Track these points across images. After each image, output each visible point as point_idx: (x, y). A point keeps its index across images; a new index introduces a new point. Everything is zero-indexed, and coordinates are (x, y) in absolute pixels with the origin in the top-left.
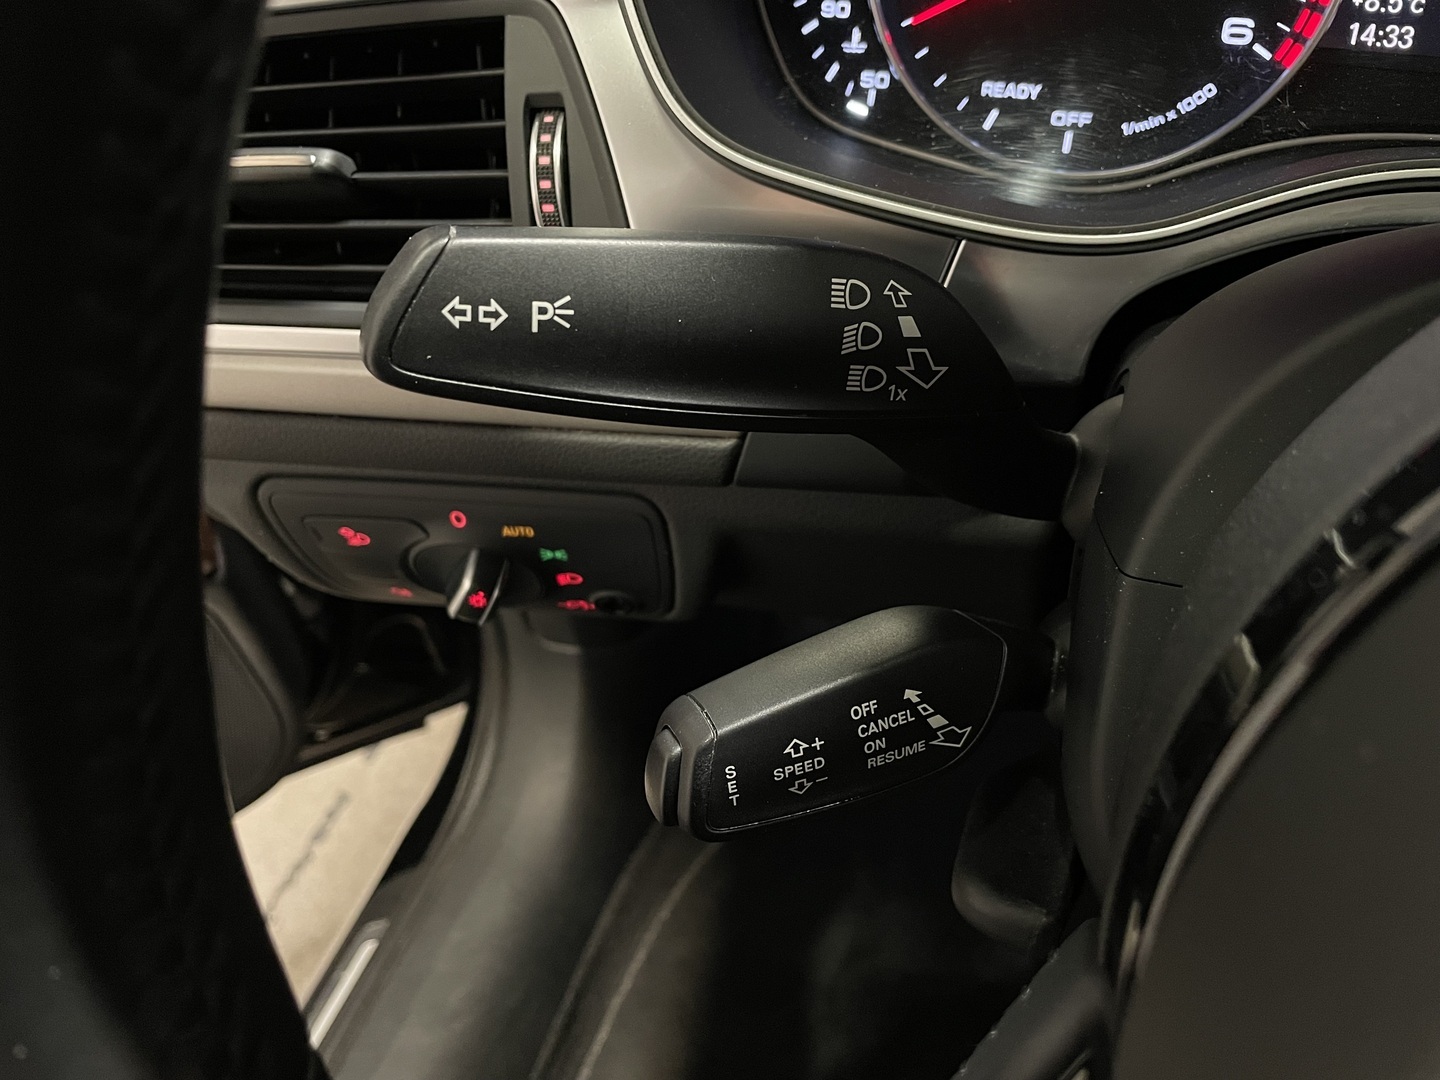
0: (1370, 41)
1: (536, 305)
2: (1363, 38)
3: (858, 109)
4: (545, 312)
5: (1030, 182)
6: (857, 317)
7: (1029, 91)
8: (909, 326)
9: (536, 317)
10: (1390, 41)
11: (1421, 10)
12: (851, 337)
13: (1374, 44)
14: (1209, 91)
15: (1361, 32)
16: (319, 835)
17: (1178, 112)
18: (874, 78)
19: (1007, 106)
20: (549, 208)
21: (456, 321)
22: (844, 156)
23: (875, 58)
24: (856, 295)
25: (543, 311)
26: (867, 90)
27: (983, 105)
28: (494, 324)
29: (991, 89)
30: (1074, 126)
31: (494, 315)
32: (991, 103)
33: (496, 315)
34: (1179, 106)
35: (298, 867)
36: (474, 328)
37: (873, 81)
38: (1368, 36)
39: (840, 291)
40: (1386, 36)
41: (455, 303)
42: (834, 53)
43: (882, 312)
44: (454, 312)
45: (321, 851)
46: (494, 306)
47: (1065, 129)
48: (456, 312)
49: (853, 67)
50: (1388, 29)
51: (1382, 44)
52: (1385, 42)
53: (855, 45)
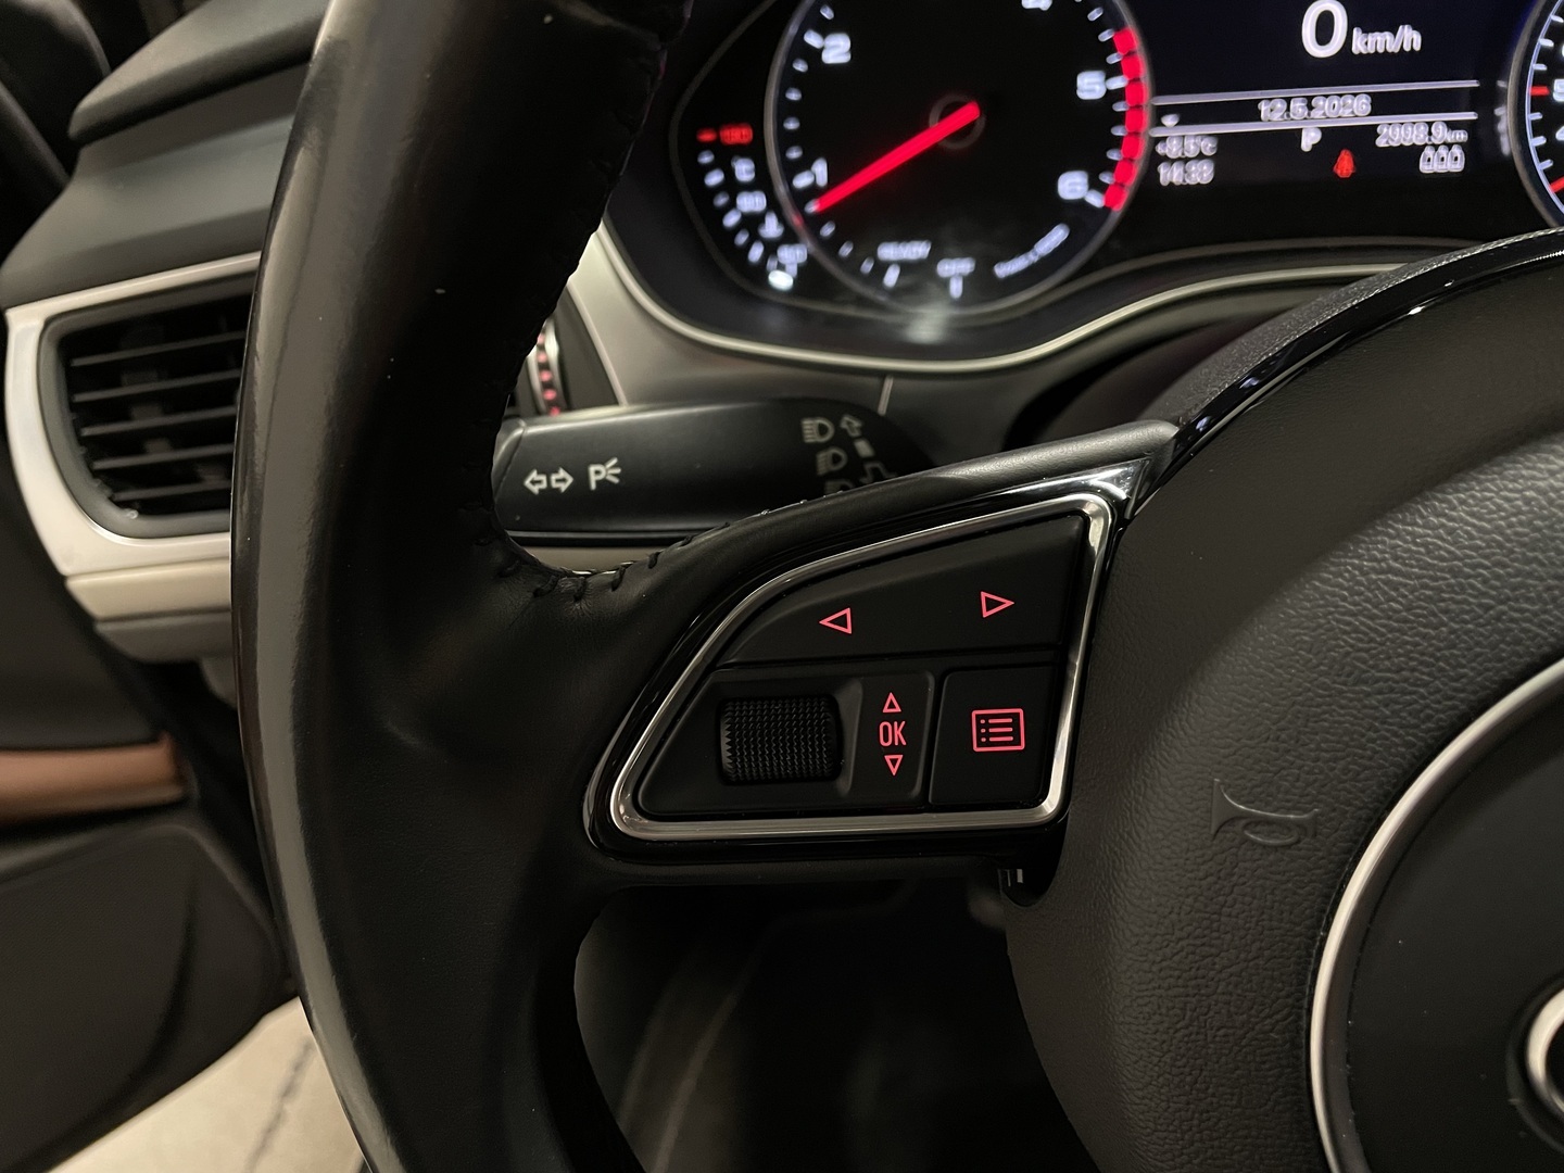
1: (593, 469)
3: (781, 280)
4: (602, 472)
5: (927, 325)
6: (825, 446)
7: (918, 250)
8: (863, 448)
9: (593, 479)
12: (823, 462)
16: (288, 1091)
19: (906, 267)
20: (550, 395)
21: (535, 489)
22: (775, 320)
23: (790, 237)
24: (822, 430)
25: (597, 472)
26: (787, 263)
27: (881, 268)
28: (563, 487)
29: (888, 252)
31: (562, 480)
32: (890, 263)
33: (564, 480)
35: (270, 1131)
36: (550, 492)
37: (793, 256)
39: (810, 428)
41: (534, 475)
42: (755, 237)
43: (843, 440)
44: (534, 482)
45: (292, 1108)
46: (562, 474)
47: (952, 277)
48: (535, 482)
49: (771, 248)
53: (772, 229)
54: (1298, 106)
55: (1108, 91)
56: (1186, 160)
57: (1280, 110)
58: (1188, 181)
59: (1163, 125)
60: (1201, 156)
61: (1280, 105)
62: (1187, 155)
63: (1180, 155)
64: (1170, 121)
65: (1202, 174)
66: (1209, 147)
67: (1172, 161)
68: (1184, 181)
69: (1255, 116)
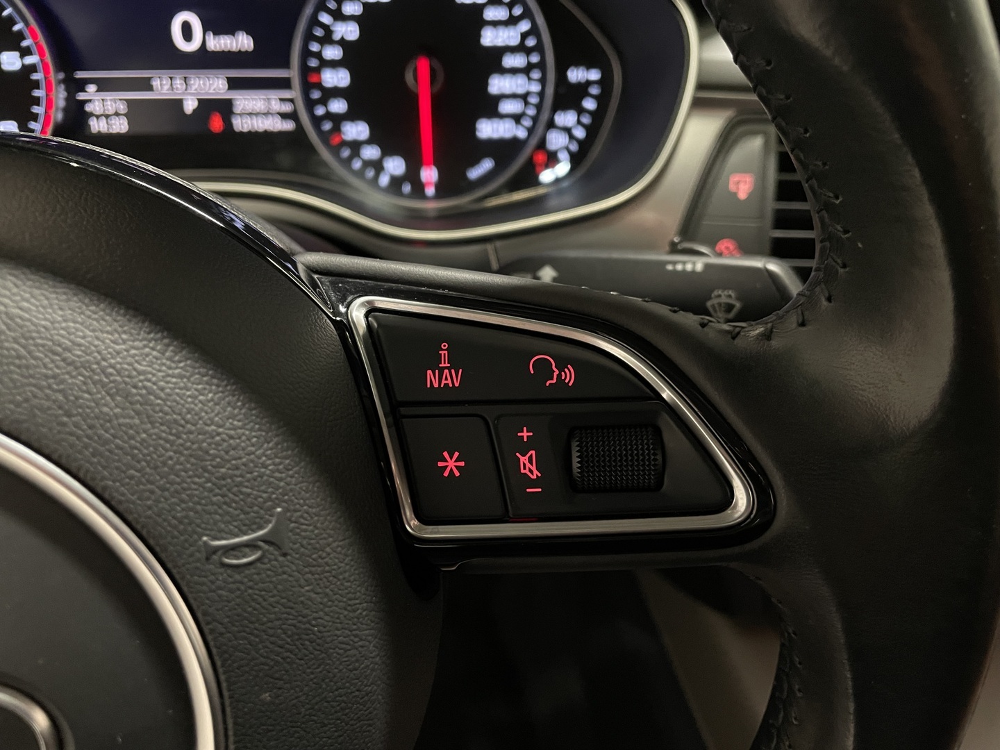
10: (114, 129)
54: (178, 83)
55: (23, 66)
56: (107, 116)
57: (167, 84)
58: (111, 131)
59: (86, 92)
60: (117, 114)
61: (166, 82)
62: (107, 112)
63: (102, 113)
64: (92, 88)
65: (120, 126)
66: (122, 108)
67: (98, 117)
68: (108, 130)
69: (149, 88)
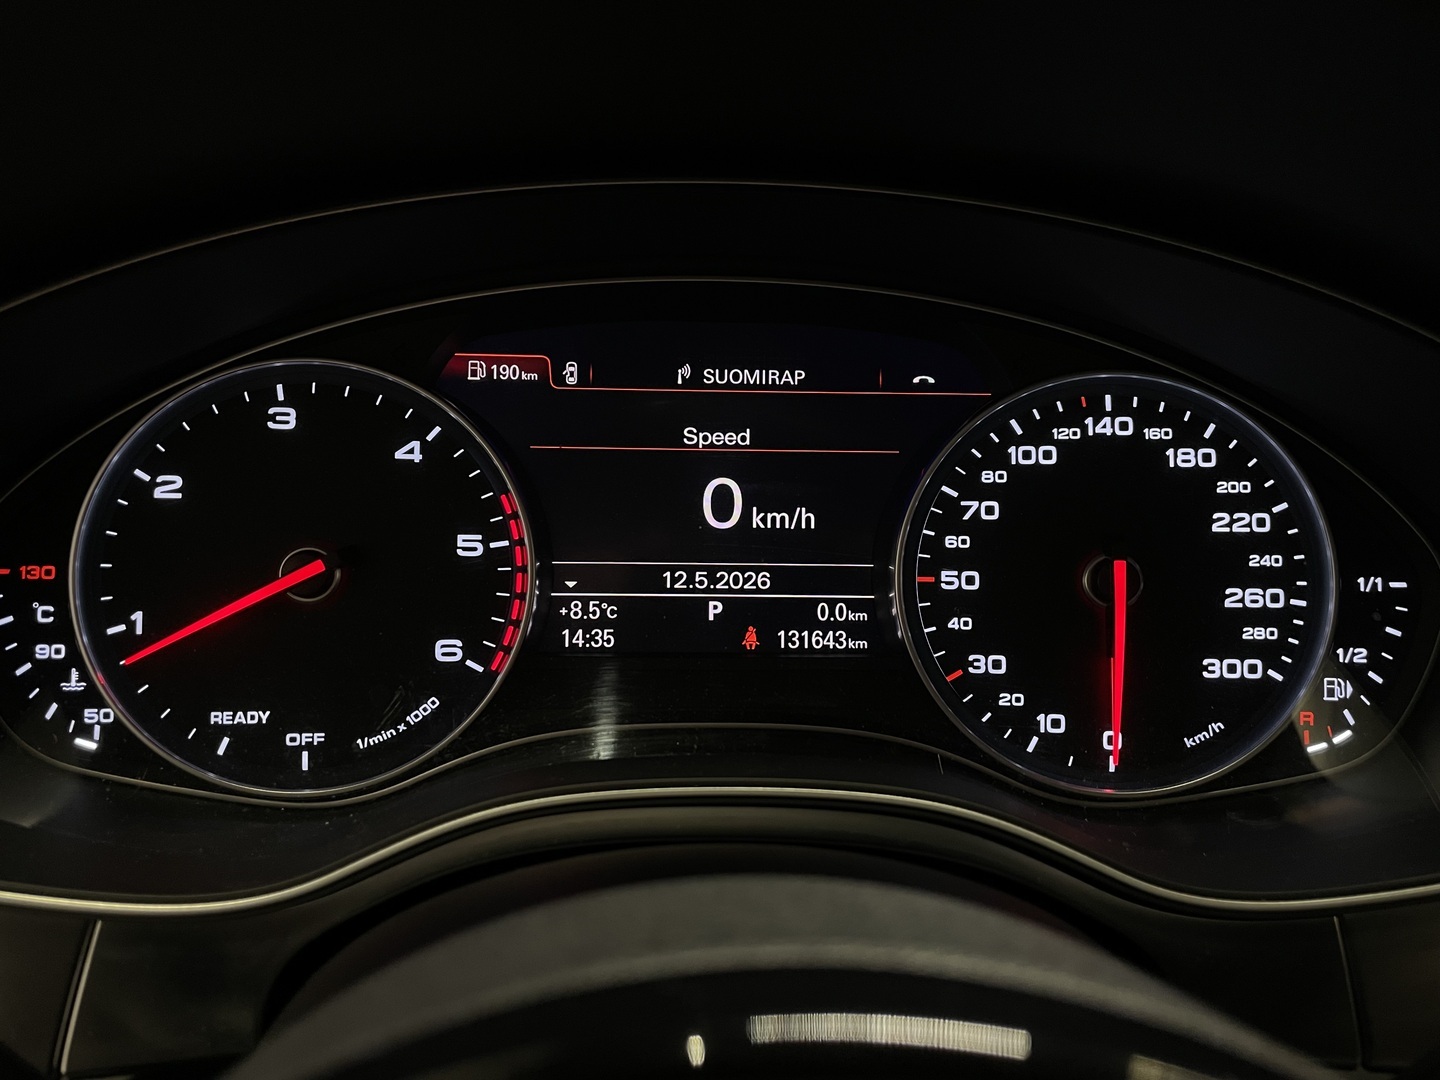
0: (581, 642)
2: (574, 641)
3: (85, 744)
7: (259, 716)
10: (597, 642)
11: (615, 616)
13: (584, 645)
14: (431, 705)
15: (572, 636)
17: (407, 724)
18: (98, 713)
19: (238, 732)
26: (92, 725)
27: (214, 733)
29: (220, 717)
30: (309, 746)
32: (222, 730)
34: (408, 718)
37: (97, 717)
38: (578, 639)
40: (592, 638)
42: (53, 693)
47: (300, 748)
49: (74, 706)
50: (593, 633)
51: (591, 645)
52: (593, 643)
53: (74, 684)
